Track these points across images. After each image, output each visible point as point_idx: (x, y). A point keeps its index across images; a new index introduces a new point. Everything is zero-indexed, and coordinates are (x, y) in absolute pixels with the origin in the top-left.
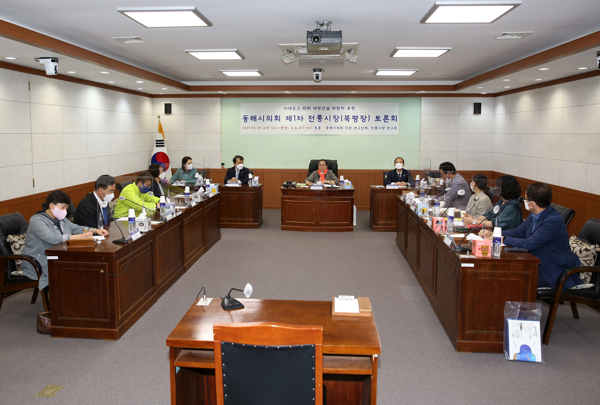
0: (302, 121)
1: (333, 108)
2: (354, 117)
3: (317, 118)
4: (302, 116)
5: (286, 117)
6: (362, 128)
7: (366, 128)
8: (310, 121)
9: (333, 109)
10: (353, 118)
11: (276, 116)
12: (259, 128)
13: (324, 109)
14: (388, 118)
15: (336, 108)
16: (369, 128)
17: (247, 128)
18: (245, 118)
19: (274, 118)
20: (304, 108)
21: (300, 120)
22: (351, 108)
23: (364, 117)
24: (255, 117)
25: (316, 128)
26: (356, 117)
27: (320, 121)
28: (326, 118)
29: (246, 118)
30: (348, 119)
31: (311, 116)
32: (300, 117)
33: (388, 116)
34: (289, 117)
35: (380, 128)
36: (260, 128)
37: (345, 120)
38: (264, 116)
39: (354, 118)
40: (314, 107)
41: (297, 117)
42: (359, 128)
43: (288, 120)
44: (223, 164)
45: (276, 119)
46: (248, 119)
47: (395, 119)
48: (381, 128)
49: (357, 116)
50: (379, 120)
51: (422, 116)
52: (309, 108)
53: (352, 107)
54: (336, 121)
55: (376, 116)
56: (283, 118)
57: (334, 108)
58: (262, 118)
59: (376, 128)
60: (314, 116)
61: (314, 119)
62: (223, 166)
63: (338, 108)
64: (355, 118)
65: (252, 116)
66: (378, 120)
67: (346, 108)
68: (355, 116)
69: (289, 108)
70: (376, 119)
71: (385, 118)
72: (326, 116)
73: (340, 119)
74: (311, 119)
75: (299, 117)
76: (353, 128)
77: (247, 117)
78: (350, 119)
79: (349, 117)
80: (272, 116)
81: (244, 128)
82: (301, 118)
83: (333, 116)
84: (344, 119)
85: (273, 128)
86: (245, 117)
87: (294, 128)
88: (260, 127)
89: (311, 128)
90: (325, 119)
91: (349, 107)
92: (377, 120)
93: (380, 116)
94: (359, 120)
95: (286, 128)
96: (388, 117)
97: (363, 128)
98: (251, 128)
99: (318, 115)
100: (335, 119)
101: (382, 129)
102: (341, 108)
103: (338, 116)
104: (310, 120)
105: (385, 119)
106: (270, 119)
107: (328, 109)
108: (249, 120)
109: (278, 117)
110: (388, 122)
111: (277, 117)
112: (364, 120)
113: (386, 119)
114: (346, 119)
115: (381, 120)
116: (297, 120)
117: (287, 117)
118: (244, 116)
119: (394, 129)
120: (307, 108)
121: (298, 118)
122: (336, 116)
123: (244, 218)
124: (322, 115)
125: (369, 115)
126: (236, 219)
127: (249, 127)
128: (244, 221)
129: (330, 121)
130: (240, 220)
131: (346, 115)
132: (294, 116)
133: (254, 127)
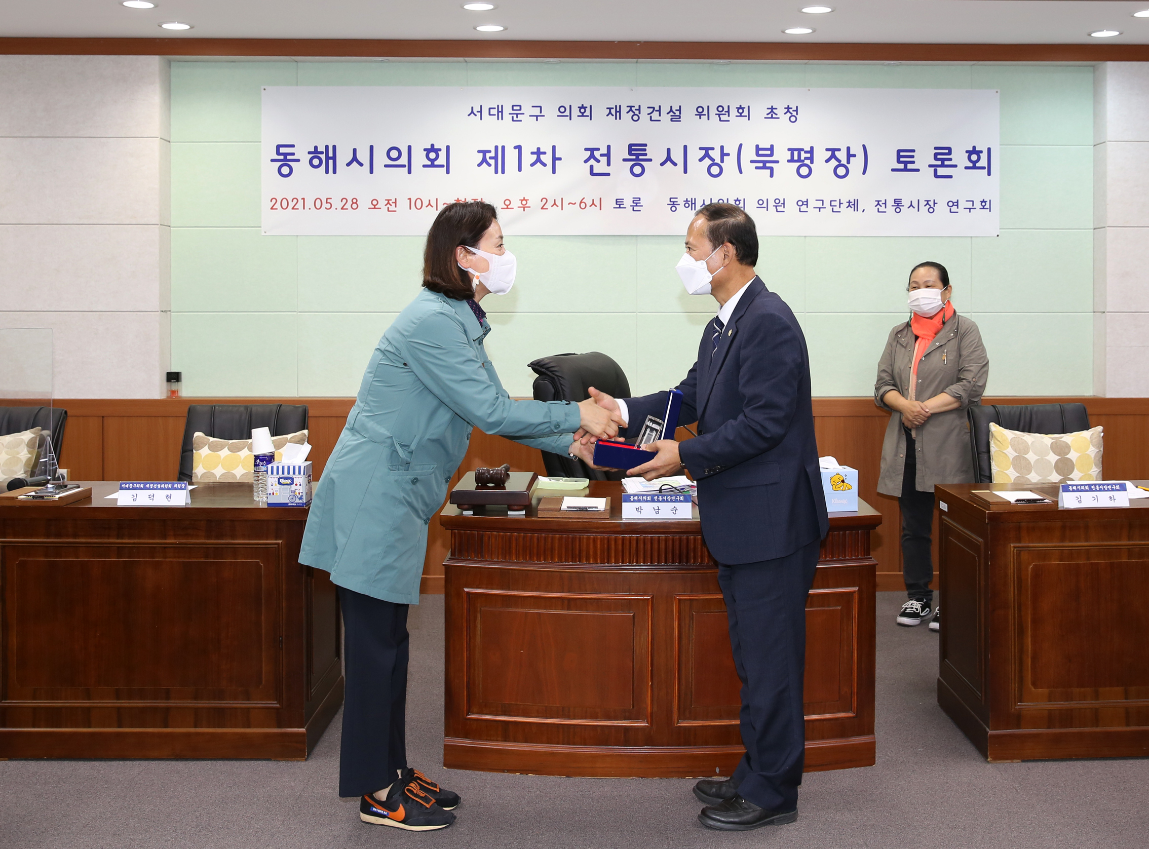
0: (554, 172)
1: (700, 110)
2: (796, 153)
3: (624, 160)
4: (554, 147)
5: (479, 152)
6: (835, 206)
7: (853, 205)
8: (592, 173)
9: (700, 115)
10: (792, 160)
11: (433, 149)
12: (348, 206)
13: (655, 115)
14: (950, 160)
15: (713, 111)
16: (866, 203)
17: (295, 204)
18: (282, 157)
19: (419, 158)
20: (564, 112)
21: (545, 165)
22: (780, 111)
23: (842, 156)
24: (331, 155)
25: (619, 203)
26: (803, 155)
27: (637, 170)
28: (669, 159)
29: (285, 159)
30: (768, 165)
31: (598, 149)
32: (544, 153)
33: (950, 149)
34: (493, 154)
35: (915, 204)
36: (355, 206)
37: (757, 168)
38: (372, 148)
39: (796, 158)
40: (610, 109)
41: (533, 153)
42: (819, 204)
43: (489, 165)
44: (173, 377)
45: (433, 161)
46: (298, 160)
47: (983, 162)
48: (923, 203)
49: (812, 148)
50: (910, 166)
51: (1110, 147)
52: (588, 110)
53: (788, 108)
54: (715, 169)
55: (899, 151)
56: (465, 159)
57: (705, 112)
58: (363, 157)
59: (898, 203)
60: (609, 147)
61: (609, 164)
62: (174, 386)
63: (722, 112)
64: (799, 160)
65: (316, 148)
66: (906, 166)
67: (759, 111)
68: (800, 150)
69: (492, 112)
70: (899, 162)
71: (936, 159)
72: (669, 150)
73: (730, 163)
74: (598, 161)
75: (538, 153)
76: (791, 207)
78: (777, 162)
79: (772, 155)
80: (410, 148)
81: (278, 205)
82: (547, 158)
83: (701, 149)
84: (752, 162)
85: (419, 206)
86: (282, 150)
87: (516, 203)
88: (355, 202)
89: (597, 202)
90: (662, 164)
91: (772, 108)
92: (902, 166)
93: (913, 151)
94: (822, 168)
96: (950, 153)
97: (837, 203)
98: (309, 203)
99: (630, 146)
100: (707, 162)
101: (923, 209)
102: (733, 112)
103: (722, 147)
104: (592, 167)
105: (939, 163)
106: (404, 160)
107: (676, 116)
108: (302, 168)
109: (442, 154)
110: (950, 177)
111: (437, 151)
112: (841, 170)
113: (943, 165)
114: (761, 165)
115: (918, 170)
116: (532, 165)
117: (484, 152)
118: (278, 147)
119: (978, 212)
120: (576, 112)
121: (535, 156)
122: (713, 149)
123: (220, 696)
124: (646, 145)
125: (864, 146)
126: (172, 703)
127: (301, 202)
128: (220, 717)
129: (685, 172)
130: (197, 709)
131: (757, 146)
132: (515, 148)
133: (324, 202)
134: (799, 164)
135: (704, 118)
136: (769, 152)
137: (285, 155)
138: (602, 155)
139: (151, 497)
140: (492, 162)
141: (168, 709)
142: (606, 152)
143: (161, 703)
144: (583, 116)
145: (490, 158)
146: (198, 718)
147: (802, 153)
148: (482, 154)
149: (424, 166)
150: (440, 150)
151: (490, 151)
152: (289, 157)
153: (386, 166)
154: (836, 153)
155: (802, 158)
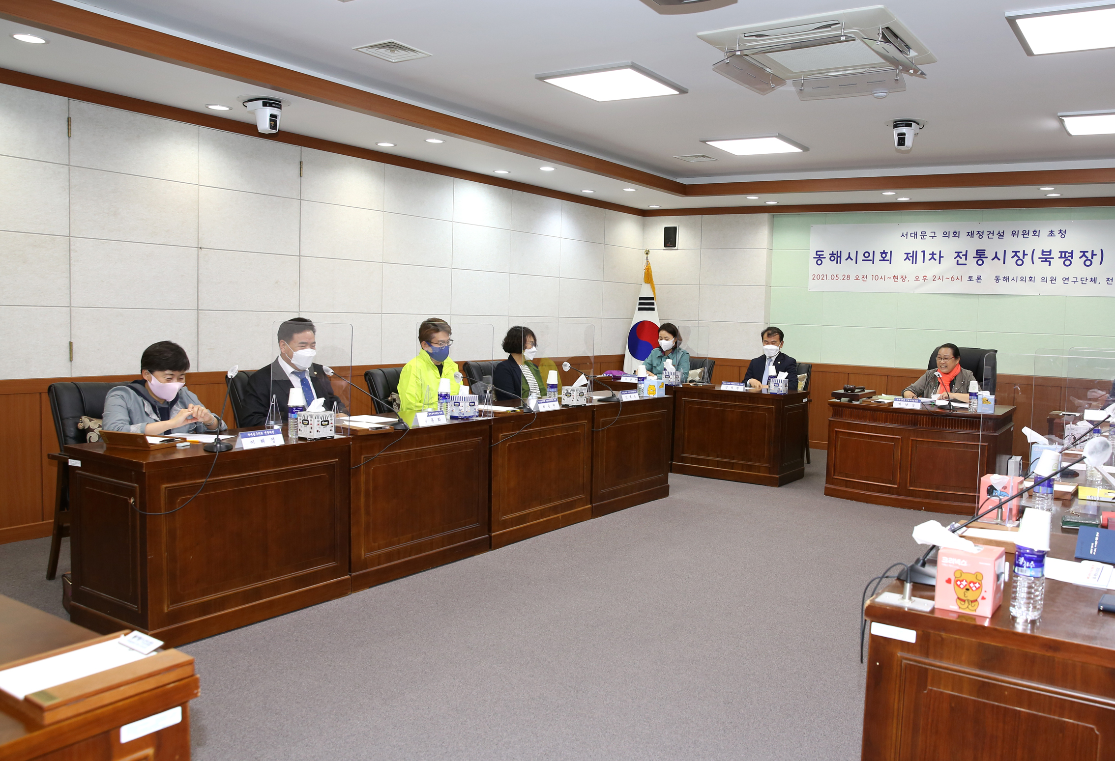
0: (940, 263)
1: (1014, 232)
2: (1063, 254)
3: (974, 257)
4: (940, 251)
5: (905, 254)
6: (1083, 281)
7: (1093, 280)
8: (958, 264)
9: (1013, 235)
10: (1061, 257)
11: (884, 253)
12: (845, 278)
13: (991, 235)
15: (1021, 233)
16: (1102, 280)
17: (822, 277)
18: (818, 256)
19: (878, 257)
20: (946, 234)
21: (935, 260)
22: (1057, 233)
23: (1089, 255)
24: (839, 255)
25: (969, 278)
26: (1067, 255)
27: (980, 262)
28: (996, 257)
30: (1048, 260)
31: (961, 252)
32: (936, 254)
34: (911, 255)
36: (848, 278)
37: (1042, 261)
38: (857, 252)
39: (1063, 256)
40: (969, 233)
41: (930, 254)
42: (1075, 280)
43: (910, 260)
45: (884, 258)
46: (824, 258)
49: (1072, 251)
52: (958, 233)
53: (1061, 231)
54: (1020, 262)
56: (898, 256)
57: (1016, 233)
58: (853, 256)
60: (967, 251)
61: (966, 260)
63: (1025, 233)
65: (833, 252)
67: (1045, 233)
68: (1065, 252)
69: (912, 234)
72: (996, 252)
73: (1028, 259)
74: (961, 258)
75: (933, 254)
76: (1059, 281)
77: (823, 255)
78: (1053, 258)
79: (1050, 255)
80: (874, 252)
81: (815, 278)
82: (937, 257)
83: (1013, 252)
84: (1039, 258)
85: (876, 278)
86: (818, 253)
87: (920, 278)
88: (848, 276)
89: (960, 278)
90: (993, 260)
91: (1053, 231)
94: (1077, 261)
95: (904, 277)
97: (1085, 279)
98: (828, 277)
99: (978, 251)
100: (1016, 258)
102: (1031, 233)
103: (1024, 251)
104: (958, 261)
106: (871, 258)
107: (1001, 236)
108: (826, 261)
109: (888, 255)
112: (1087, 262)
114: (1044, 260)
116: (929, 260)
117: (908, 254)
118: (817, 252)
120: (952, 234)
121: (931, 256)
122: (1019, 252)
123: (750, 460)
124: (985, 250)
125: (1102, 250)
126: (735, 461)
127: (825, 276)
128: (750, 468)
129: (1004, 263)
130: (743, 464)
131: (1043, 250)
132: (922, 252)
133: (835, 277)
134: (1065, 259)
135: (1016, 236)
136: (1049, 253)
137: (820, 255)
138: (963, 255)
139: (732, 388)
140: (911, 258)
141: (733, 463)
142: (965, 254)
143: (732, 461)
144: (955, 236)
145: (910, 257)
146: (743, 467)
147: (1067, 253)
148: (906, 255)
149: (880, 260)
150: (887, 253)
151: (910, 254)
152: (821, 256)
153: (863, 260)
154: (1086, 253)
155: (1067, 256)
